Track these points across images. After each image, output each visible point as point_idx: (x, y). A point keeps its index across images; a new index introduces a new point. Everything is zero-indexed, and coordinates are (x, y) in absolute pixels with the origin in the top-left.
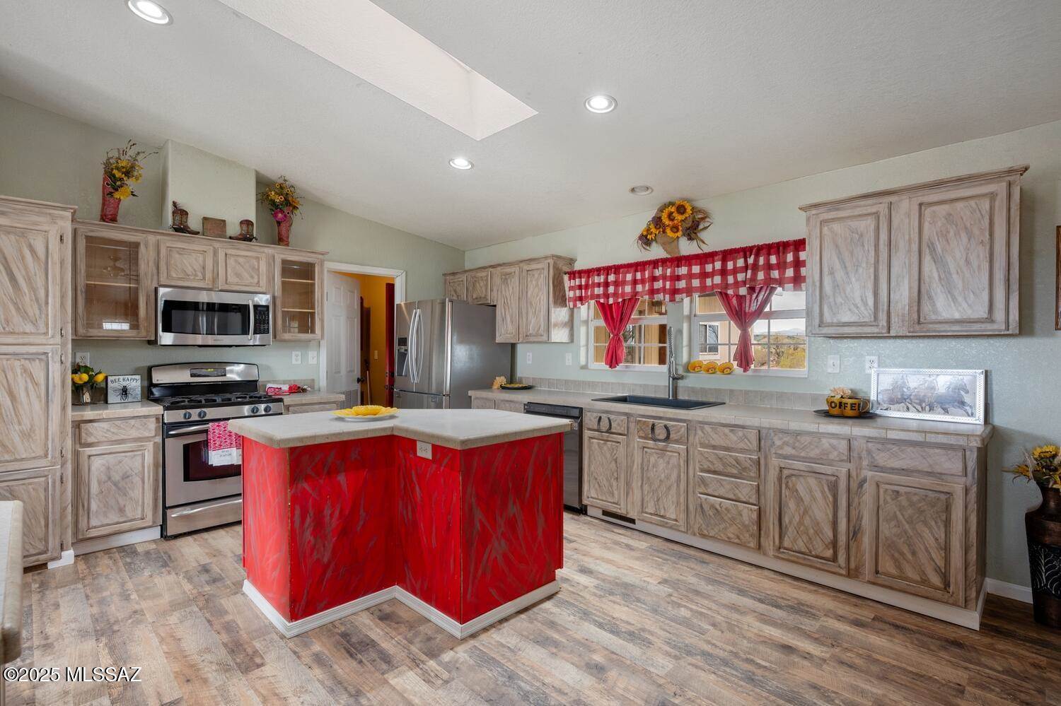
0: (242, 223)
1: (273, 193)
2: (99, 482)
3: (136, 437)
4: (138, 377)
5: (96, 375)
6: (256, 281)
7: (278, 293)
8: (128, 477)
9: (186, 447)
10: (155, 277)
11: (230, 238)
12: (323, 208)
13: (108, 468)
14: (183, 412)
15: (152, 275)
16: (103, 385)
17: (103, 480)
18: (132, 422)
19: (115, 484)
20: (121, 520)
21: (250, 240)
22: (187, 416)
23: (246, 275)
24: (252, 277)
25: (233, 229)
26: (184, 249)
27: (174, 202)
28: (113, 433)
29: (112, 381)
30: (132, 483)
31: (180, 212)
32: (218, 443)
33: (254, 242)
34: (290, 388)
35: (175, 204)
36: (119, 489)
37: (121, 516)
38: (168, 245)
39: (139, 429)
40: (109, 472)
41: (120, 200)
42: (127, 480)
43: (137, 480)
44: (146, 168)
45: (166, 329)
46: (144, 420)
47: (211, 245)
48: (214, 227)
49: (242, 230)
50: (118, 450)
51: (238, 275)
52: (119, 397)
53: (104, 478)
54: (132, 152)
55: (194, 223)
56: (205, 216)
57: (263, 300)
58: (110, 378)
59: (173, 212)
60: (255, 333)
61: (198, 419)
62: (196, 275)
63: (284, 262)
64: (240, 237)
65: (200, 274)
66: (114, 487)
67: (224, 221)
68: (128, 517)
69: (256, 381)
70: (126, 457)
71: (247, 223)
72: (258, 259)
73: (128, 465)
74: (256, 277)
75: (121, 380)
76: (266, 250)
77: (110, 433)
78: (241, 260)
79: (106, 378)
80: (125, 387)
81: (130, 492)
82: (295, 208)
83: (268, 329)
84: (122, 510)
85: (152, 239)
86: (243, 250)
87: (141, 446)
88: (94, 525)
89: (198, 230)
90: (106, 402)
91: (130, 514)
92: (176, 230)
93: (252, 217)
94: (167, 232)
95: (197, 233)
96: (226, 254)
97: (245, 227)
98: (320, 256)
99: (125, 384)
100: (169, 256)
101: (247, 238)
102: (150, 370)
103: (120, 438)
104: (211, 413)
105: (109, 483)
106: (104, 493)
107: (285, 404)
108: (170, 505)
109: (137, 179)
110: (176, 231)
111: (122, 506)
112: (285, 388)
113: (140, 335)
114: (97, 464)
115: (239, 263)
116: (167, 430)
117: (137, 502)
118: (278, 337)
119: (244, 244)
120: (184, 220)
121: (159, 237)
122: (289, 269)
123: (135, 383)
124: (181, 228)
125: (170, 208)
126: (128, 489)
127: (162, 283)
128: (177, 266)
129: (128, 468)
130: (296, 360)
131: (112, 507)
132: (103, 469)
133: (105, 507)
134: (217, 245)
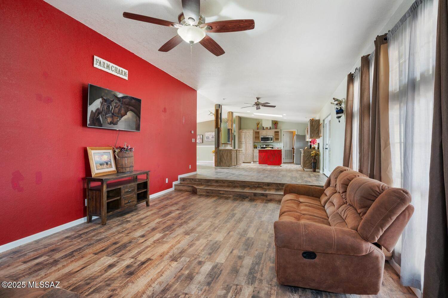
7: (274, 135)
12: (282, 122)
31: (263, 127)
44: (260, 123)
45: (262, 141)
48: (267, 128)
55: (265, 128)
57: (272, 137)
71: (270, 127)
93: (271, 126)
101: (270, 129)
114: (255, 154)
119: (270, 130)
122: (276, 132)
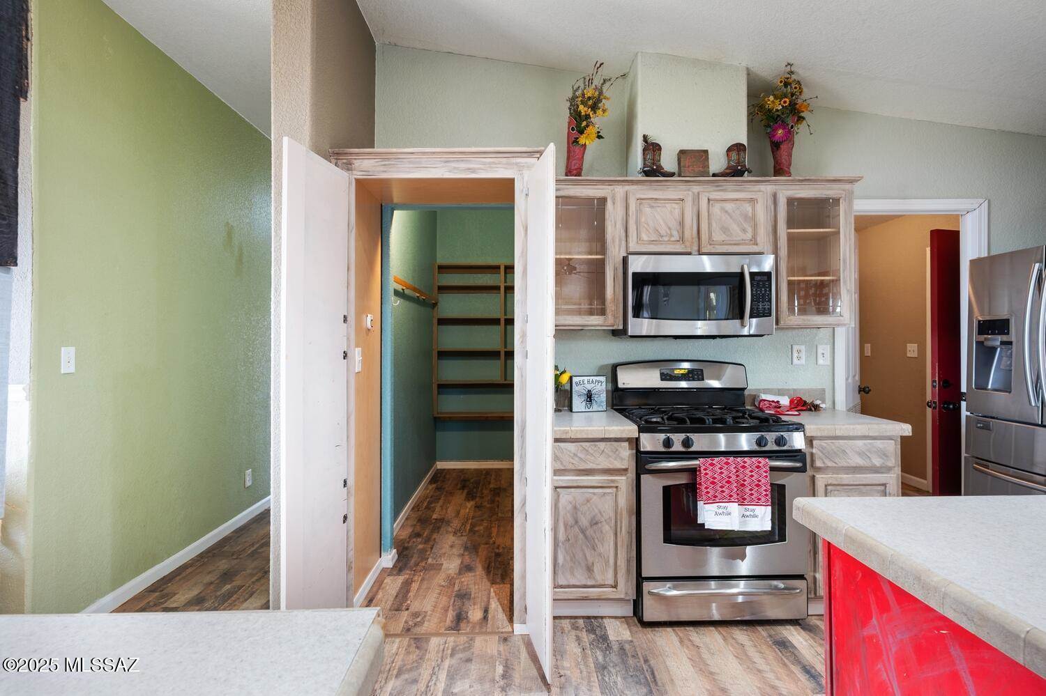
0: (729, 150)
1: (771, 98)
2: (566, 525)
3: (606, 467)
4: (603, 379)
5: (561, 374)
6: (749, 236)
8: (596, 523)
9: (666, 490)
10: (624, 243)
11: (714, 175)
13: (575, 508)
14: (662, 436)
15: (620, 240)
16: (568, 387)
17: (569, 523)
18: (602, 445)
19: (583, 531)
20: (590, 583)
21: (740, 173)
22: (668, 443)
23: (734, 228)
24: (744, 231)
25: (718, 162)
26: (656, 199)
27: (644, 136)
28: (581, 459)
29: (576, 383)
30: (601, 532)
32: (712, 492)
33: (746, 177)
34: (792, 401)
35: (645, 138)
36: (586, 537)
37: (589, 578)
38: (638, 196)
39: (609, 456)
40: (576, 513)
41: (585, 146)
42: (595, 527)
43: (607, 529)
46: (615, 444)
47: (689, 190)
49: (729, 160)
50: (585, 484)
51: (725, 230)
52: (584, 403)
53: (571, 521)
54: (597, 82)
56: (681, 149)
58: (575, 379)
59: (644, 150)
60: (751, 316)
61: (682, 449)
62: (671, 236)
63: (790, 201)
64: (728, 171)
65: (675, 233)
66: (581, 536)
67: (706, 152)
68: (597, 581)
69: (743, 389)
70: (594, 494)
72: (752, 201)
73: (596, 507)
74: (750, 230)
75: (586, 382)
76: (762, 187)
77: (577, 459)
78: (729, 206)
79: (571, 378)
80: (589, 391)
81: (599, 545)
82: (801, 119)
83: (770, 309)
84: (589, 569)
85: (620, 190)
86: (733, 191)
87: (613, 481)
88: (560, 584)
89: (672, 171)
90: (571, 410)
91: (599, 578)
92: (647, 174)
94: (638, 179)
95: (672, 175)
96: (709, 199)
97: (734, 155)
98: (847, 186)
99: (589, 387)
100: (639, 211)
102: (614, 368)
103: (589, 467)
104: (701, 442)
105: (576, 527)
106: (570, 542)
107: (808, 434)
108: (646, 576)
109: (604, 111)
110: (647, 176)
111: (590, 564)
112: (785, 401)
113: (606, 324)
115: (726, 212)
116: (643, 462)
117: (607, 562)
118: (782, 323)
120: (657, 157)
121: (627, 188)
123: (600, 386)
124: (653, 171)
125: (638, 145)
126: (596, 541)
127: (631, 250)
128: (648, 225)
129: (596, 511)
130: (799, 358)
131: (579, 563)
132: (570, 507)
133: (571, 560)
134: (696, 189)
